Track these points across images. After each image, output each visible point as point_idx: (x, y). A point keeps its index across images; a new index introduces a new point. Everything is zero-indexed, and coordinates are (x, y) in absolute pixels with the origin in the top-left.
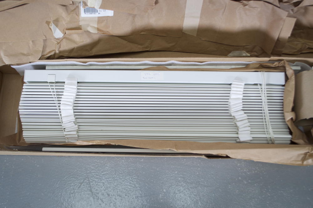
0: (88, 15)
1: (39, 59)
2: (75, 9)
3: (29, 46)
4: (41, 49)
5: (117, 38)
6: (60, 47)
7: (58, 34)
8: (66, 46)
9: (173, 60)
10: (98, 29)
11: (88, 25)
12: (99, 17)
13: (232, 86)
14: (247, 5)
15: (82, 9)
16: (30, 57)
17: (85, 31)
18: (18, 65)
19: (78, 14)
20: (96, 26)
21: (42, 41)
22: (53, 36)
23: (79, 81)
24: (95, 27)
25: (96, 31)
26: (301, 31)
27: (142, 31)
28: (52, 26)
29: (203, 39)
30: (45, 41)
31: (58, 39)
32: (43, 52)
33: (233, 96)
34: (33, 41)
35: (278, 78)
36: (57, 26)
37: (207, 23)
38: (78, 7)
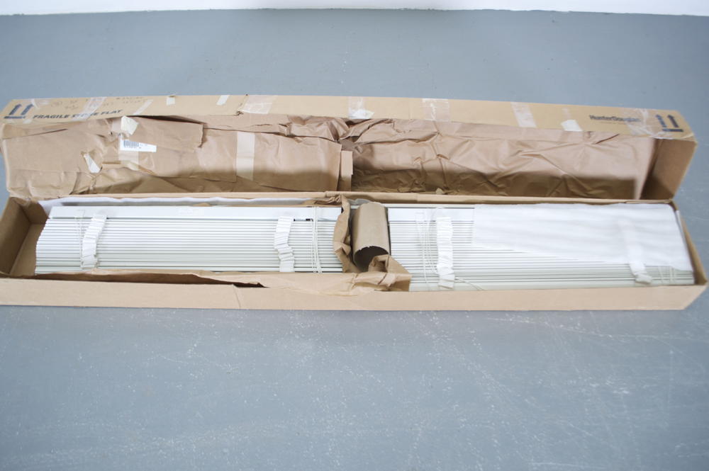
0: (128, 149)
1: (71, 194)
2: (113, 142)
3: (60, 179)
4: (73, 183)
5: (162, 180)
6: (95, 183)
7: (94, 168)
8: (102, 183)
9: (216, 196)
10: (140, 167)
11: (128, 161)
12: (139, 152)
13: (279, 222)
14: (301, 141)
15: (122, 142)
16: (60, 191)
17: (124, 168)
18: (45, 199)
19: (117, 146)
20: (137, 163)
21: (75, 174)
22: (88, 170)
23: (109, 217)
24: (136, 165)
25: (137, 169)
26: (377, 176)
27: (191, 174)
28: (87, 157)
29: (262, 184)
30: (79, 174)
31: (94, 174)
32: (75, 187)
33: (278, 230)
34: (65, 173)
35: (333, 213)
36: (93, 158)
37: (260, 166)
38: (117, 140)
